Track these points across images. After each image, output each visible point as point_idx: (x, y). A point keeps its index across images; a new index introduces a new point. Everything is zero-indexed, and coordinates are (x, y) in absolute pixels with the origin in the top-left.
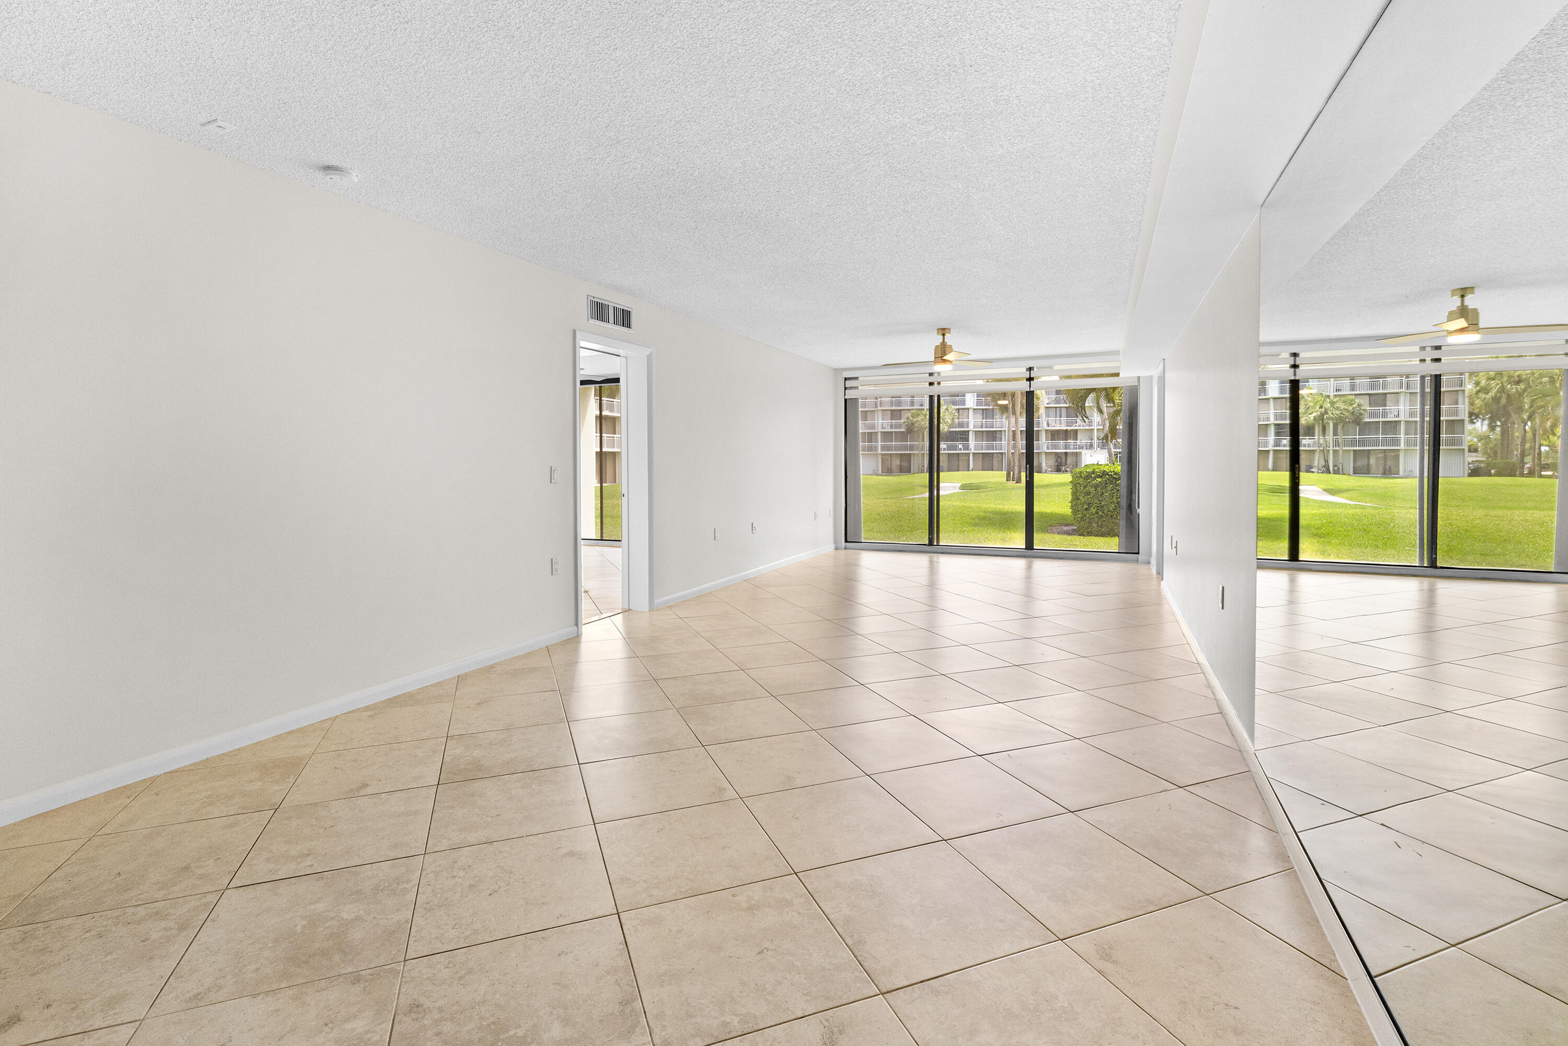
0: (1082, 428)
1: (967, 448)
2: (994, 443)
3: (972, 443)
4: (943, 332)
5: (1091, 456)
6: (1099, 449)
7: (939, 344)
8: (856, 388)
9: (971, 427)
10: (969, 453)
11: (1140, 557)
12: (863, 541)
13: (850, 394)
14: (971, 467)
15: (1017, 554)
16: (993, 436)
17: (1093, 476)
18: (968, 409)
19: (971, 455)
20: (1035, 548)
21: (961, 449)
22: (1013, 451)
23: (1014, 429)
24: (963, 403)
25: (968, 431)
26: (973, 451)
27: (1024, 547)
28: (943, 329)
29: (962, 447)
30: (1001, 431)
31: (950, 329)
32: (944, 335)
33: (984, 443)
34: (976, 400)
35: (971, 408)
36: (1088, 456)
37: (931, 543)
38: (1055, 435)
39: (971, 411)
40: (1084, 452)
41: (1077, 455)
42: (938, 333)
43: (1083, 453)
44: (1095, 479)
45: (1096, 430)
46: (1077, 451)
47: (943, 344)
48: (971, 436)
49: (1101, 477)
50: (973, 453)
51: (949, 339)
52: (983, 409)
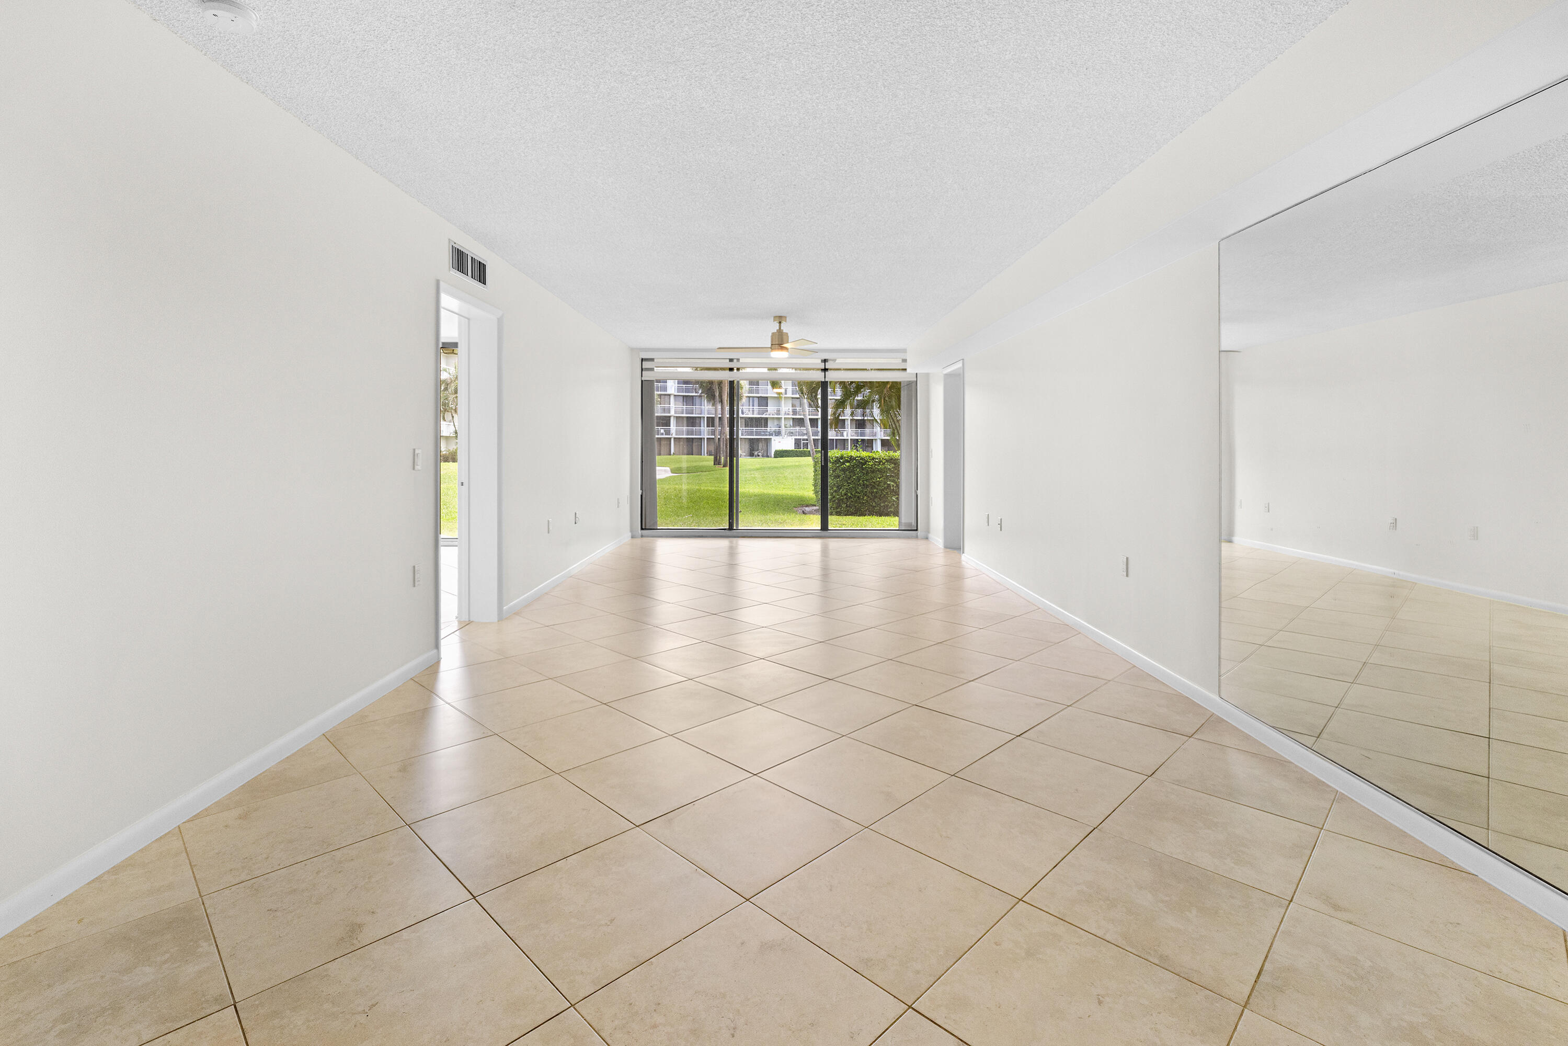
0: (771, 416)
1: (668, 432)
2: (694, 428)
3: (673, 427)
4: (780, 319)
5: (780, 442)
6: (786, 436)
7: (776, 331)
8: (652, 369)
9: (672, 413)
10: (670, 438)
11: (919, 532)
12: (658, 528)
13: (648, 376)
14: (672, 451)
15: (814, 535)
16: (692, 422)
17: (841, 461)
18: (669, 395)
19: (672, 441)
20: (829, 528)
21: (662, 434)
22: (719, 437)
23: (720, 416)
24: (665, 389)
25: (670, 417)
26: (674, 436)
27: (820, 528)
28: (780, 317)
29: (663, 432)
30: (700, 417)
31: (786, 317)
32: (780, 323)
33: (684, 428)
34: (676, 387)
35: (672, 394)
36: (777, 441)
37: (731, 528)
38: (750, 422)
39: (672, 398)
40: (773, 438)
41: (768, 441)
42: (774, 321)
43: (773, 440)
44: (843, 463)
45: (783, 419)
46: (768, 437)
47: (780, 330)
48: (673, 421)
49: (849, 462)
50: (674, 438)
51: (785, 328)
52: (683, 396)
